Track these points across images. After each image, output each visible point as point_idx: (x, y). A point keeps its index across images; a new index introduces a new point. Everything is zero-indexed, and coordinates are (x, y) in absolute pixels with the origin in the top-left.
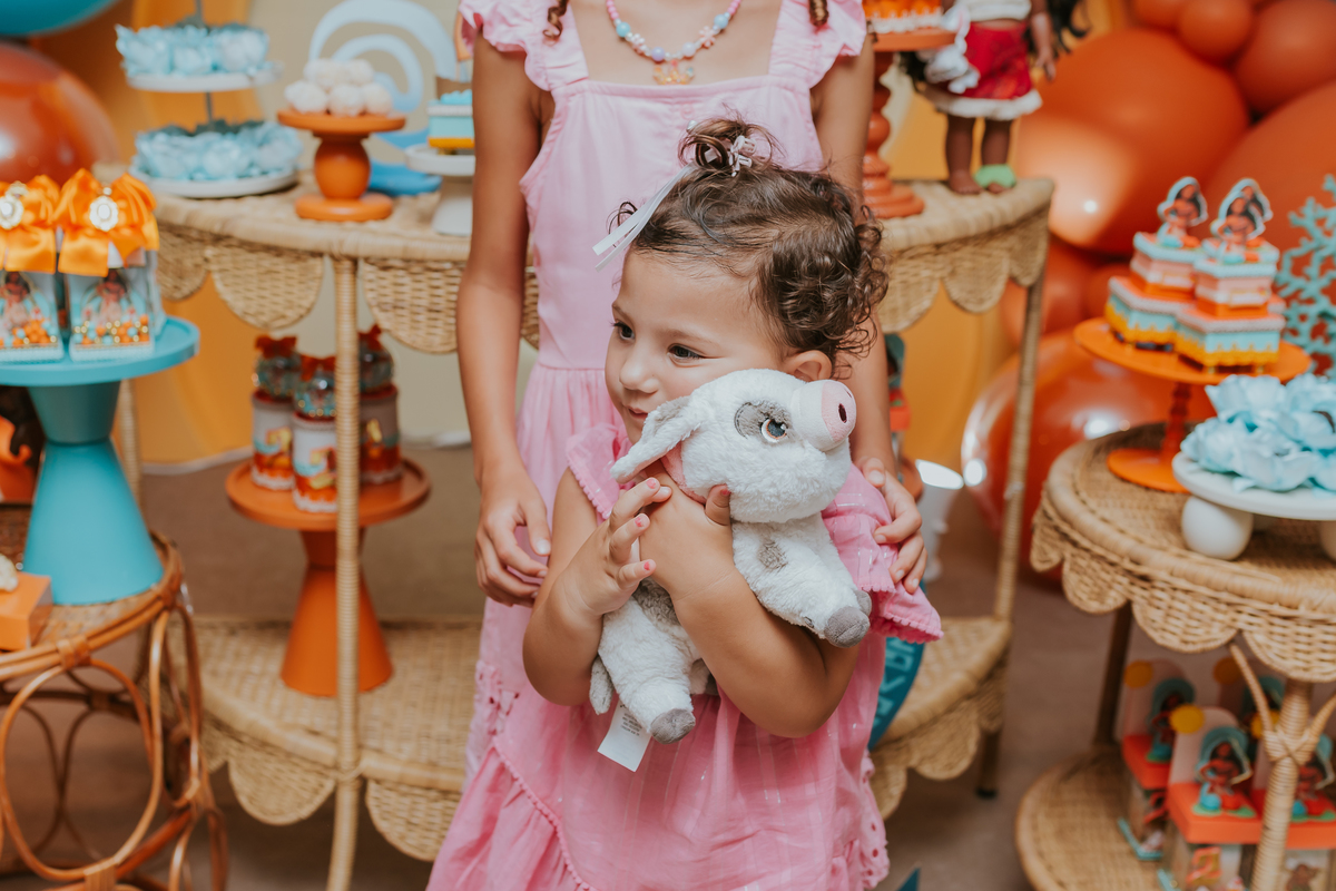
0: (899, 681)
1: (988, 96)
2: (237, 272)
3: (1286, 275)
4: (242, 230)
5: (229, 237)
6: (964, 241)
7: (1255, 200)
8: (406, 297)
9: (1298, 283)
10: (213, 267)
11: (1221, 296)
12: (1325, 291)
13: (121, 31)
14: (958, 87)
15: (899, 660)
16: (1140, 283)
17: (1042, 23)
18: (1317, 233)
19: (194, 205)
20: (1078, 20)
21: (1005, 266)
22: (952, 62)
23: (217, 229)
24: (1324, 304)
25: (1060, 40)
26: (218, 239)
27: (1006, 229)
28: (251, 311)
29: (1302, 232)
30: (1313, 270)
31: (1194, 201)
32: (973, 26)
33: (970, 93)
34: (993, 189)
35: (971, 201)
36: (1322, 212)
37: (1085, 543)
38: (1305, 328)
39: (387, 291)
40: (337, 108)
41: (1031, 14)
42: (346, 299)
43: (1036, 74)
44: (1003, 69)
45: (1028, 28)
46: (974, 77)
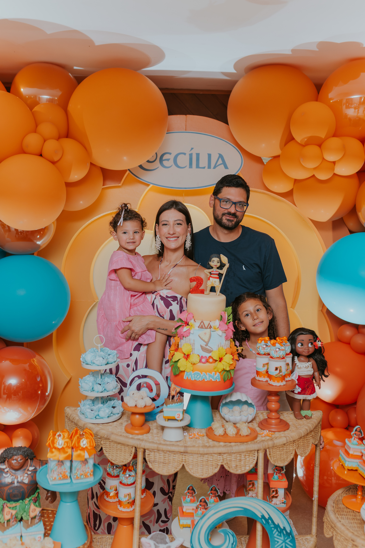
1: (304, 394)
2: (110, 448)
4: (113, 437)
5: (109, 439)
6: (301, 438)
8: (157, 459)
10: (103, 446)
13: (80, 379)
14: (296, 392)
16: (347, 453)
17: (317, 374)
20: (326, 373)
23: (105, 436)
25: (322, 378)
26: (105, 439)
28: (114, 459)
31: (360, 431)
32: (299, 376)
33: (299, 393)
34: (306, 417)
35: (301, 422)
37: (338, 531)
39: (152, 458)
40: (139, 406)
41: (313, 373)
43: (317, 388)
44: (308, 387)
45: (313, 377)
46: (299, 390)
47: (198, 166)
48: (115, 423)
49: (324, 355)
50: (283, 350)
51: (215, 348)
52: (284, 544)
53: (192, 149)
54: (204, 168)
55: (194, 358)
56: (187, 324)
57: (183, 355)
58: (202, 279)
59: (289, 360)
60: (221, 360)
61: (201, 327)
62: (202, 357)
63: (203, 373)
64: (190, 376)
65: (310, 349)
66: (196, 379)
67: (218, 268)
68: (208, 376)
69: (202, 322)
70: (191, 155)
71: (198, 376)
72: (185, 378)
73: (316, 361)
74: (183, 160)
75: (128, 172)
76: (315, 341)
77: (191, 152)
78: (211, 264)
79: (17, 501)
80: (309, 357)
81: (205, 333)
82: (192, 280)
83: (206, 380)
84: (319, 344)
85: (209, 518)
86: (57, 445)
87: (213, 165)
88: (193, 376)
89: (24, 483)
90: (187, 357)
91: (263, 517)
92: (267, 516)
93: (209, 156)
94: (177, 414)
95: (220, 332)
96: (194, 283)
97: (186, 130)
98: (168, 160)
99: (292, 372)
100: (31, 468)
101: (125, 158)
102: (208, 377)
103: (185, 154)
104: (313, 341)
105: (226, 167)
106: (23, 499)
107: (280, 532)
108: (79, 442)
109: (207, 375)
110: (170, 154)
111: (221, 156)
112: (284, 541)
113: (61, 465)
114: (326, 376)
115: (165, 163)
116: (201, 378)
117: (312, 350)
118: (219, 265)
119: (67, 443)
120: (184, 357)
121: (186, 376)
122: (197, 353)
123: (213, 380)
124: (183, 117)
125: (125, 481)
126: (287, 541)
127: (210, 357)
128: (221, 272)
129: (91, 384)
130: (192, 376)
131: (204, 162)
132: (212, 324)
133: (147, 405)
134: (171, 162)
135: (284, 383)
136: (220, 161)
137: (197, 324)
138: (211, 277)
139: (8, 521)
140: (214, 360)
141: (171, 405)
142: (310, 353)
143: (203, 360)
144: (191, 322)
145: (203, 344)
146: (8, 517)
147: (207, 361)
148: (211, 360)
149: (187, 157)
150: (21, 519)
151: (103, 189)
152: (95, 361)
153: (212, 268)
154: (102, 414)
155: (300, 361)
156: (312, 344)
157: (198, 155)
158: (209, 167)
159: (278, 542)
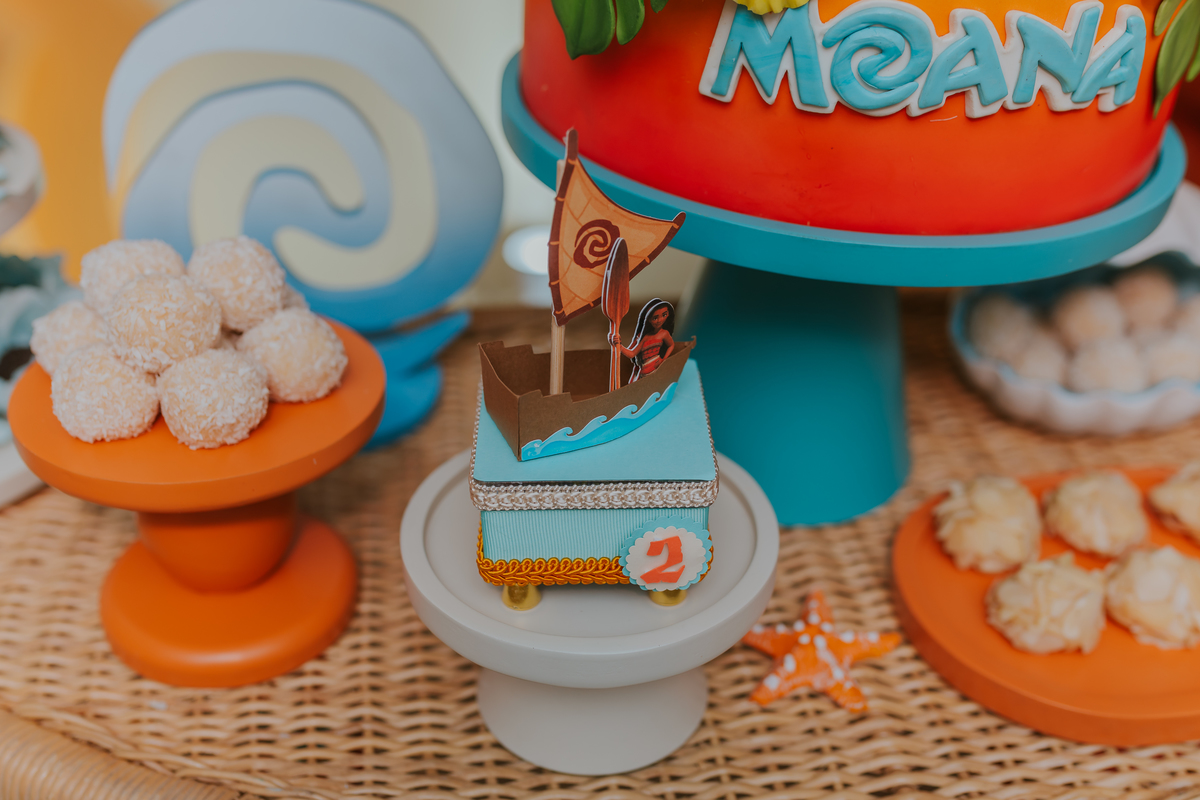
40: (191, 425)
63: (960, 14)
64: (786, 64)
66: (863, 97)
68: (1009, 59)
71: (889, 54)
83: (977, 110)
88: (825, 59)
94: (642, 545)
109: (1004, 36)
116: (921, 81)
121: (724, 67)
123: (1062, 102)
130: (805, 67)
133: (289, 392)
141: (561, 434)
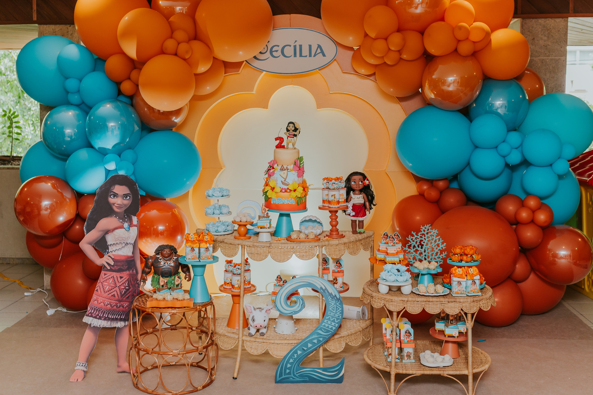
0: (339, 320)
1: (357, 217)
3: (407, 249)
4: (225, 241)
6: (350, 242)
7: (398, 235)
8: (253, 252)
9: (409, 250)
11: (388, 252)
12: (414, 251)
14: (351, 215)
15: (339, 316)
16: (379, 250)
17: (367, 204)
18: (411, 241)
19: (217, 237)
20: (374, 203)
21: (361, 247)
22: (350, 210)
23: (221, 240)
24: (414, 253)
25: (371, 206)
26: (221, 242)
27: (360, 240)
29: (409, 241)
30: (412, 248)
32: (353, 204)
33: (353, 216)
34: (360, 233)
35: (355, 235)
36: (412, 238)
38: (412, 258)
40: (242, 221)
41: (364, 203)
42: (243, 252)
43: (367, 213)
44: (360, 212)
45: (364, 205)
46: (354, 214)
47: (301, 55)
48: (229, 235)
49: (372, 190)
50: (337, 184)
51: (291, 183)
52: (335, 306)
53: (296, 41)
54: (306, 56)
55: (277, 189)
56: (273, 168)
57: (270, 188)
58: (283, 138)
59: (344, 192)
60: (295, 190)
61: (282, 169)
62: (282, 188)
63: (283, 199)
65: (360, 186)
67: (293, 131)
69: (282, 166)
70: (295, 47)
71: (280, 201)
72: (272, 203)
73: (366, 195)
74: (289, 51)
75: (245, 62)
76: (364, 180)
77: (295, 44)
78: (288, 128)
79: (167, 277)
80: (361, 191)
81: (284, 173)
82: (276, 139)
84: (367, 182)
85: (286, 289)
86: (190, 239)
87: (313, 54)
88: (277, 201)
89: (171, 266)
90: (273, 189)
91: (321, 288)
92: (324, 288)
93: (310, 46)
94: (265, 224)
95: (294, 172)
96: (278, 141)
97: (290, 26)
98: (277, 51)
99: (347, 200)
100: (175, 258)
101: (241, 53)
102: (286, 202)
103: (290, 46)
104: (362, 180)
105: (324, 55)
106: (171, 276)
107: (332, 298)
108: (204, 238)
109: (286, 200)
110: (278, 46)
111: (319, 46)
112: (335, 304)
113: (193, 251)
114: (374, 205)
115: (274, 54)
117: (361, 187)
118: (293, 128)
119: (196, 238)
120: (271, 189)
121: (272, 201)
122: (279, 186)
124: (288, 16)
125: (235, 272)
126: (337, 304)
127: (288, 188)
128: (295, 133)
129: (212, 210)
131: (305, 51)
132: (289, 167)
134: (279, 53)
135: (339, 206)
136: (319, 51)
137: (279, 167)
138: (288, 137)
139: (163, 286)
140: (290, 190)
142: (360, 188)
143: (283, 191)
144: (275, 166)
145: (283, 180)
146: (162, 284)
147: (286, 191)
148: (288, 191)
149: (292, 48)
150: (170, 288)
151: (225, 76)
152: (214, 194)
153: (289, 131)
154: (220, 229)
155: (354, 194)
156: (362, 182)
157: (301, 46)
158: (310, 56)
159: (331, 304)
